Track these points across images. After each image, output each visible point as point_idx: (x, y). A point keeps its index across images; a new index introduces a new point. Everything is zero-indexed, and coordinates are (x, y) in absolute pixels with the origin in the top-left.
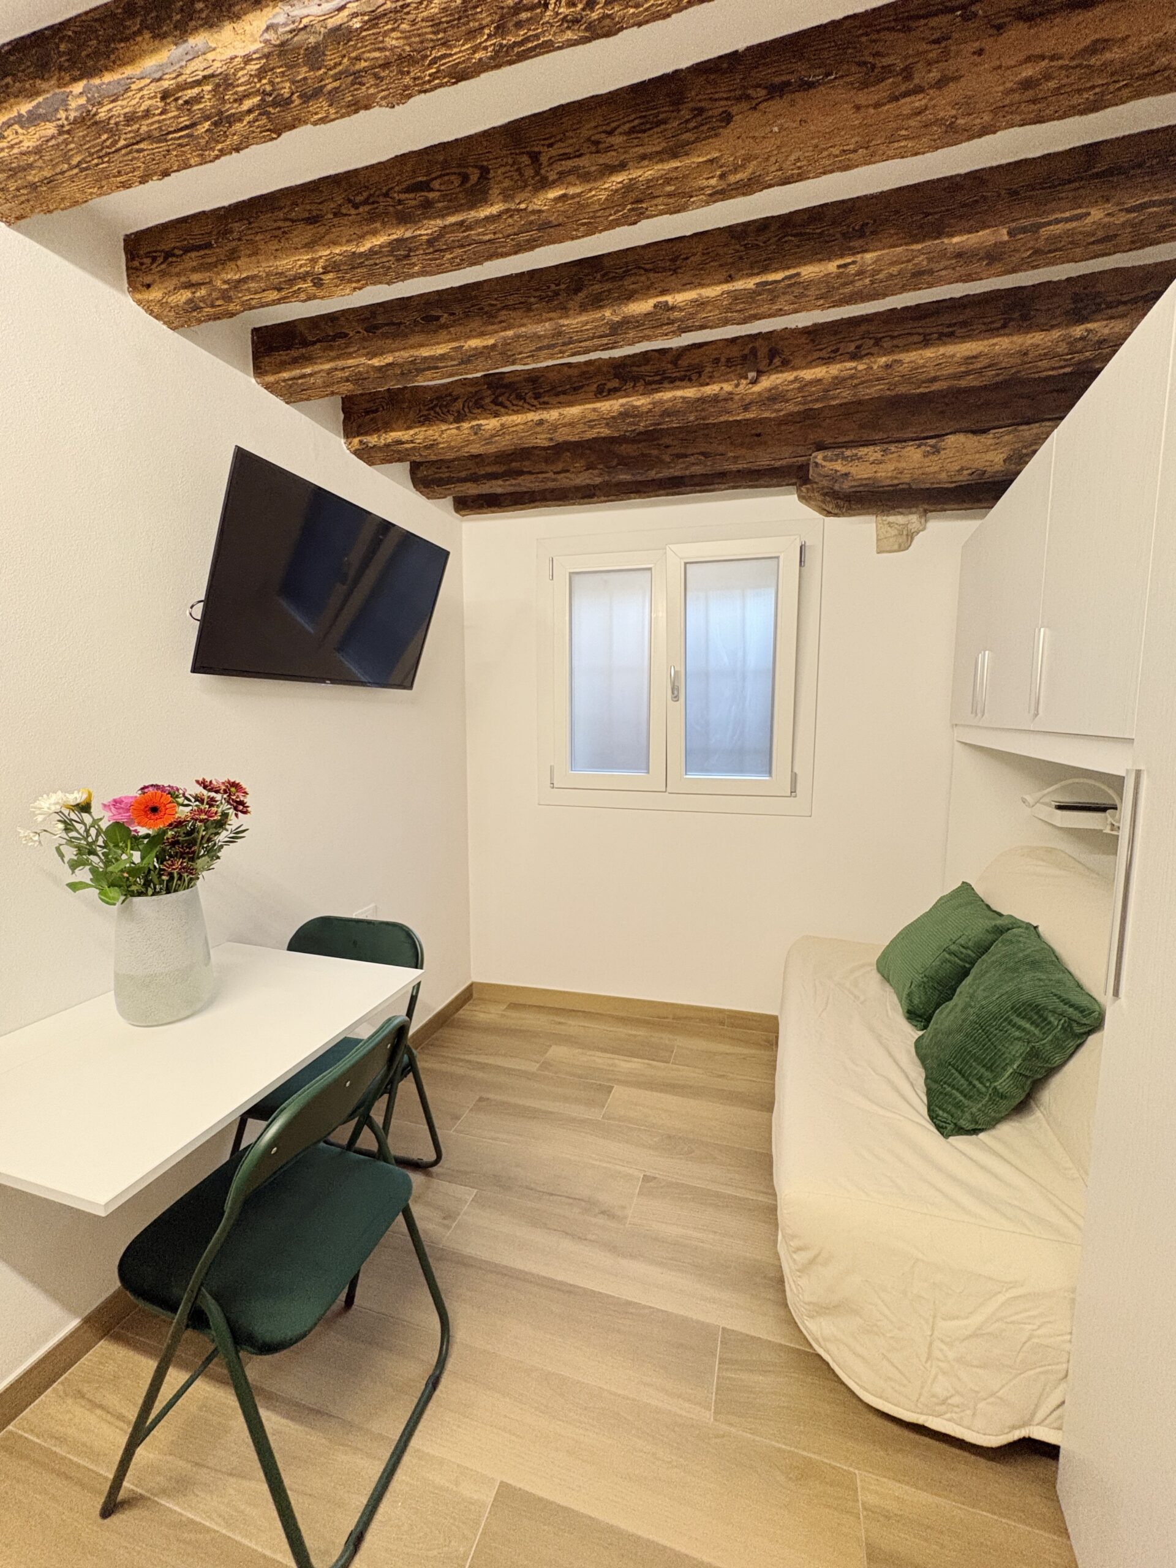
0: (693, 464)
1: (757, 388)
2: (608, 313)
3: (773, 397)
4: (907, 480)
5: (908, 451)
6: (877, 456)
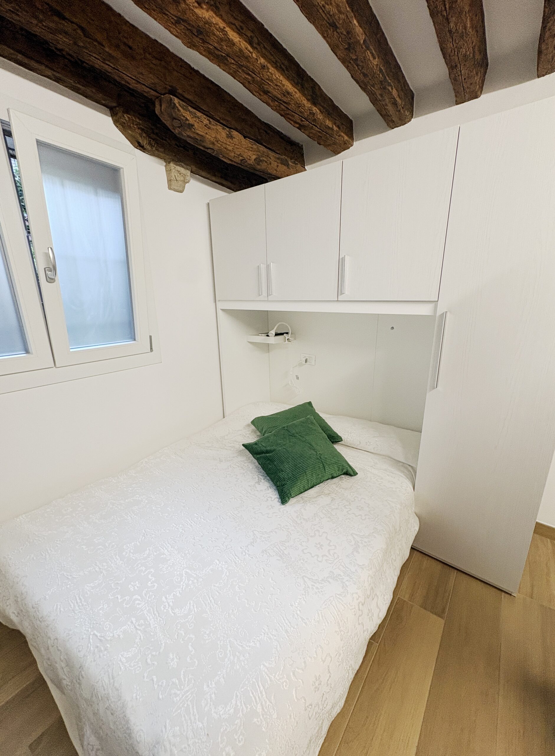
0: (66, 33)
4: (216, 148)
5: (219, 128)
6: (206, 122)
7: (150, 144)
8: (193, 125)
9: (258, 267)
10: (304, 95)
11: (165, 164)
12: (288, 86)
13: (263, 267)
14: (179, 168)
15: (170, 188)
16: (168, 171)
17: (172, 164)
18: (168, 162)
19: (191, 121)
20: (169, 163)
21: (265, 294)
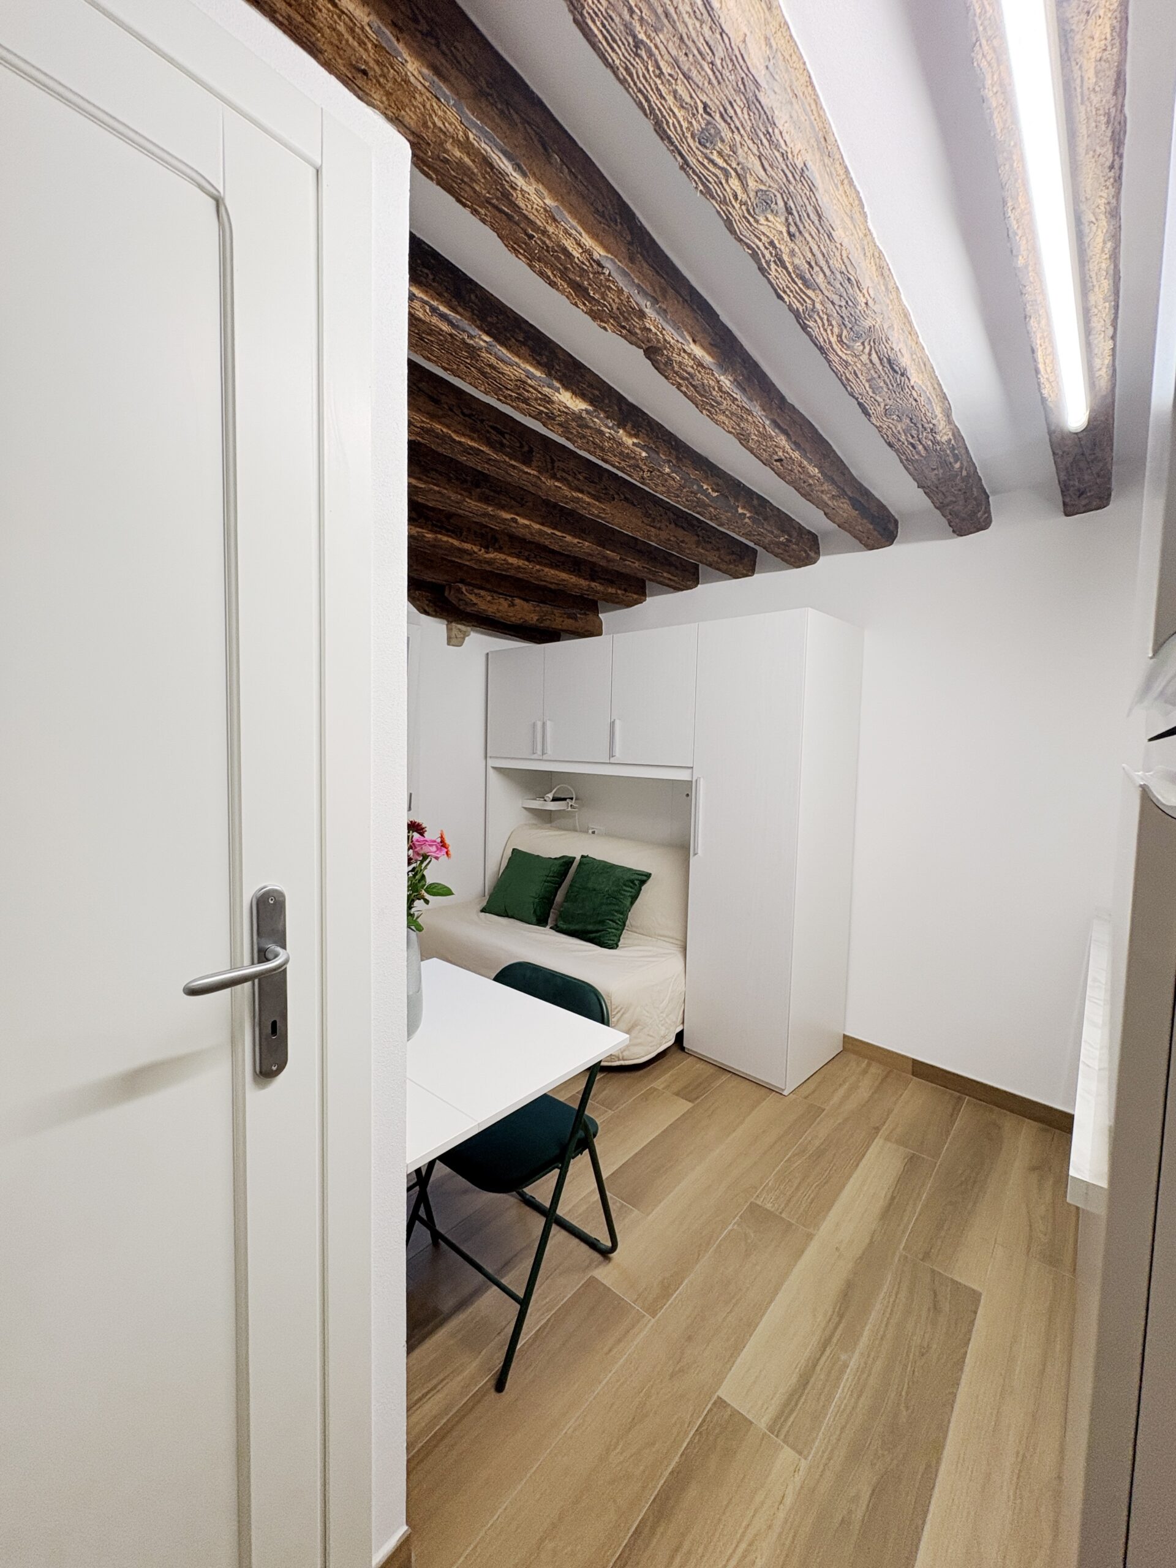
1: (487, 556)
2: (490, 509)
3: (489, 562)
5: (502, 601)
6: (489, 598)
7: (435, 611)
8: (476, 604)
9: (534, 725)
10: (580, 576)
11: (446, 622)
12: (564, 576)
13: (539, 724)
14: (459, 626)
15: (449, 644)
16: (449, 630)
17: (454, 624)
18: (449, 622)
19: (475, 601)
20: (451, 622)
21: (539, 752)
